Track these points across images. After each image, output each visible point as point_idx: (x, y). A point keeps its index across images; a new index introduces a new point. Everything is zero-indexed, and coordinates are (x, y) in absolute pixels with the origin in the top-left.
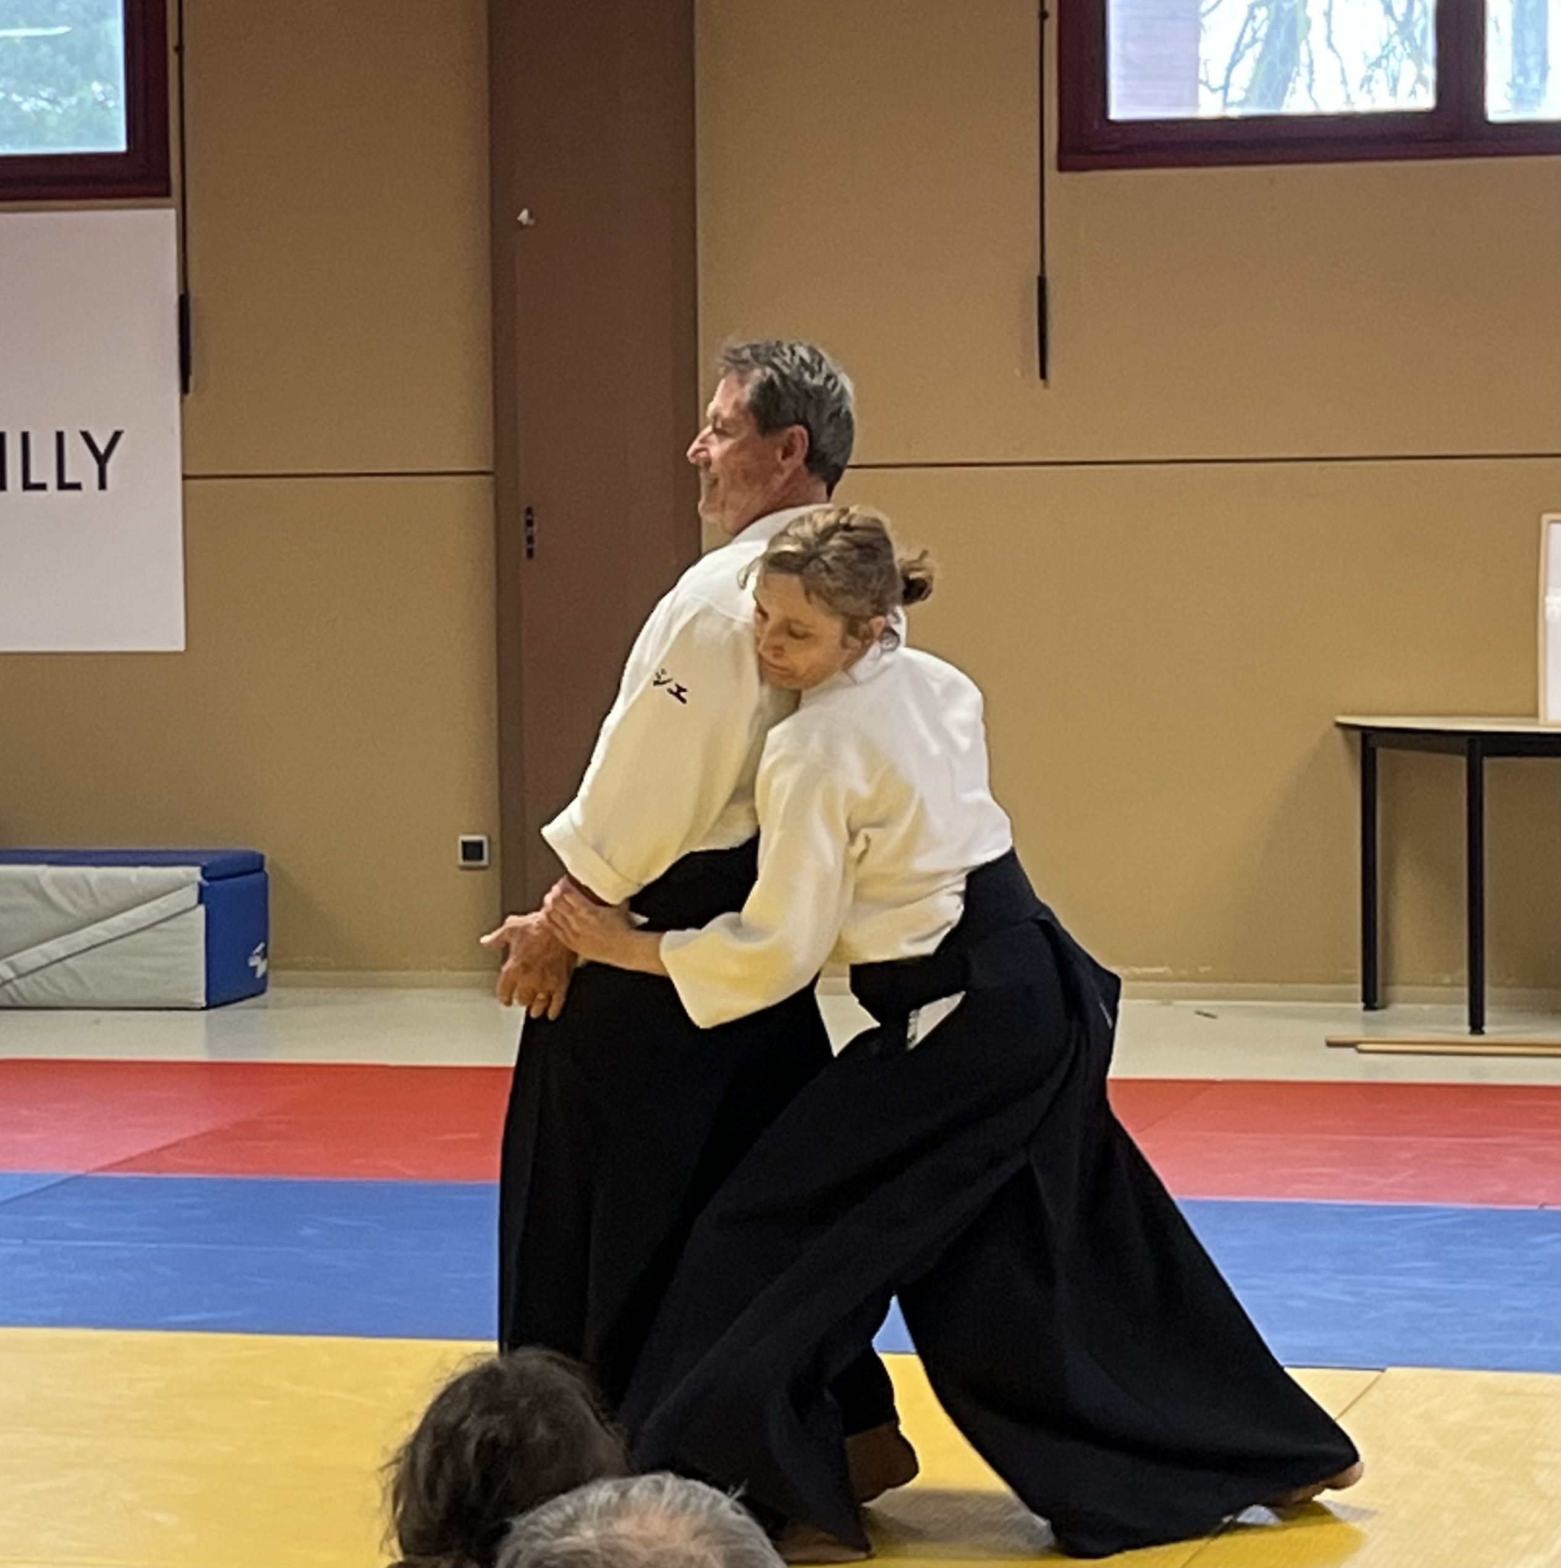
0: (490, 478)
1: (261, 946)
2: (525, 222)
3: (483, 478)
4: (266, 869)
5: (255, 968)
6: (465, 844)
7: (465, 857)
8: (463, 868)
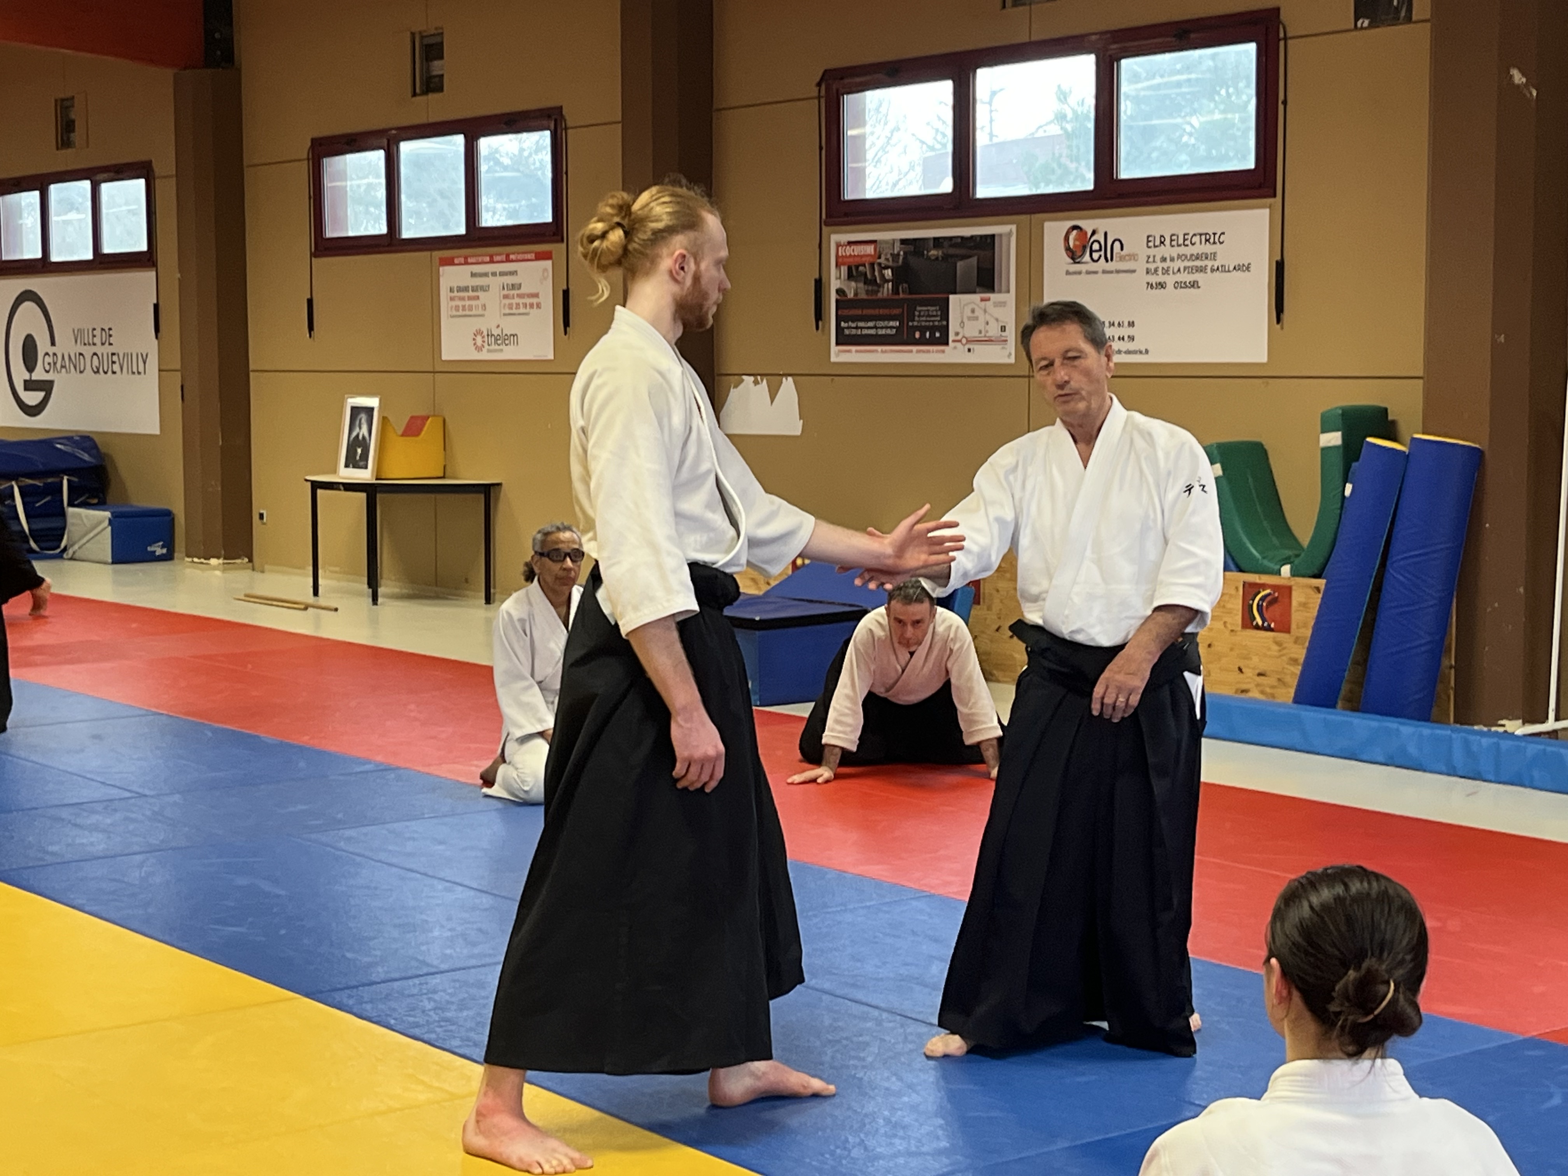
1: (160, 543)
4: (173, 516)
5: (156, 551)
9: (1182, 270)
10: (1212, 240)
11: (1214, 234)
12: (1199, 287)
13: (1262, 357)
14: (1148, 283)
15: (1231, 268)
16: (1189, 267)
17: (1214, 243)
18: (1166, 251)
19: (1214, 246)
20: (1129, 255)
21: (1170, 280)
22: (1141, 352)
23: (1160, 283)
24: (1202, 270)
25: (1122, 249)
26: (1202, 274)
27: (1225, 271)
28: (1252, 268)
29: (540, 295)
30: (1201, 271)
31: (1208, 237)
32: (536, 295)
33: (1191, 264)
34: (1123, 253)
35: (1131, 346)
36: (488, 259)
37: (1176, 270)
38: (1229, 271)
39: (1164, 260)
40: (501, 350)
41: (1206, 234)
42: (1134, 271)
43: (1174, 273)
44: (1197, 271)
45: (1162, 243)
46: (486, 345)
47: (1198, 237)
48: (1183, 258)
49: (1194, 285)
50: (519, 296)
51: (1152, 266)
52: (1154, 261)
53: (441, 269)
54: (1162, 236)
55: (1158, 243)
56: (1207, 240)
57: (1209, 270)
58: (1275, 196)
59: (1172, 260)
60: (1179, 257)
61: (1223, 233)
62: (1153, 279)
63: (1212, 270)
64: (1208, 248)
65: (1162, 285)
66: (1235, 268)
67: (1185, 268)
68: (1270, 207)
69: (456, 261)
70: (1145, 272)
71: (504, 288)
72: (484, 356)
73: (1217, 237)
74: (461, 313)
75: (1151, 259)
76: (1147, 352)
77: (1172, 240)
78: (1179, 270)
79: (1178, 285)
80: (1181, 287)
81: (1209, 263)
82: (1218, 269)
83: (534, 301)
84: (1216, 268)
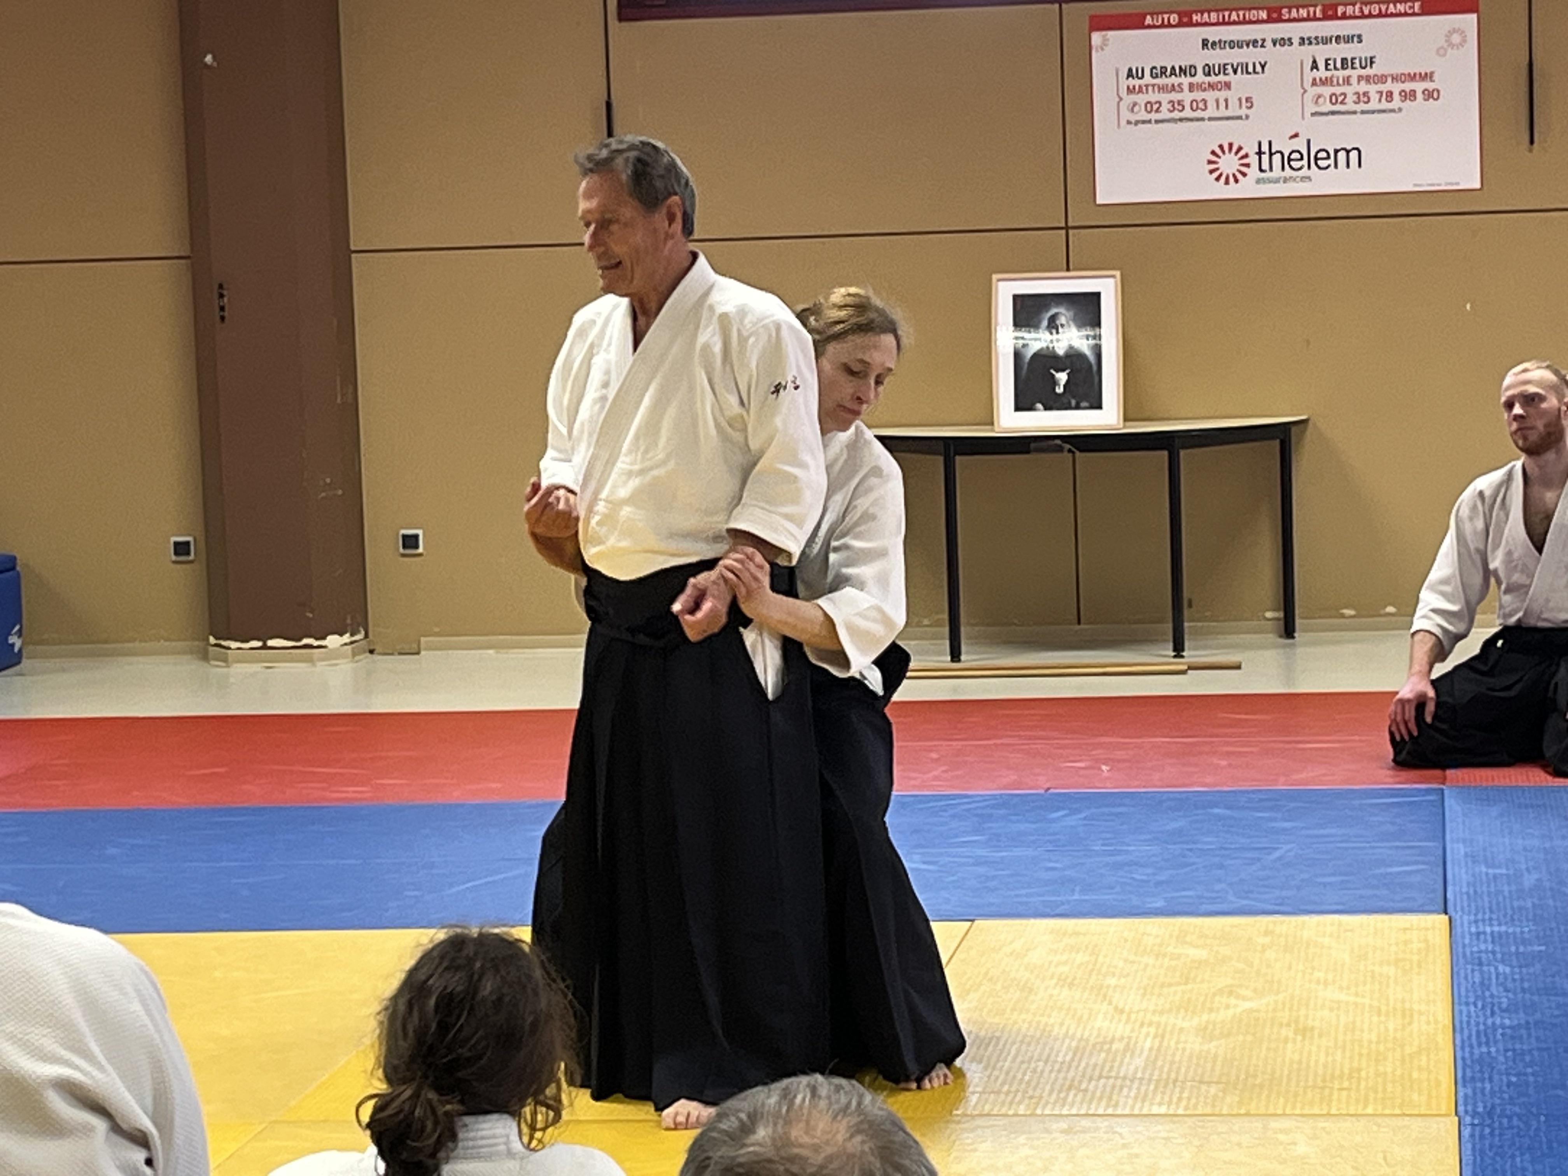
0: (188, 261)
1: (17, 628)
2: (209, 63)
3: (183, 261)
4: (18, 568)
5: (13, 645)
6: (176, 544)
7: (176, 553)
8: (175, 562)
29: (1436, 77)
32: (1427, 77)
36: (1264, 15)
40: (1304, 179)
46: (1253, 172)
50: (1368, 79)
53: (1096, 38)
69: (1148, 20)
71: (1315, 66)
72: (1247, 188)
74: (1165, 114)
83: (1419, 87)
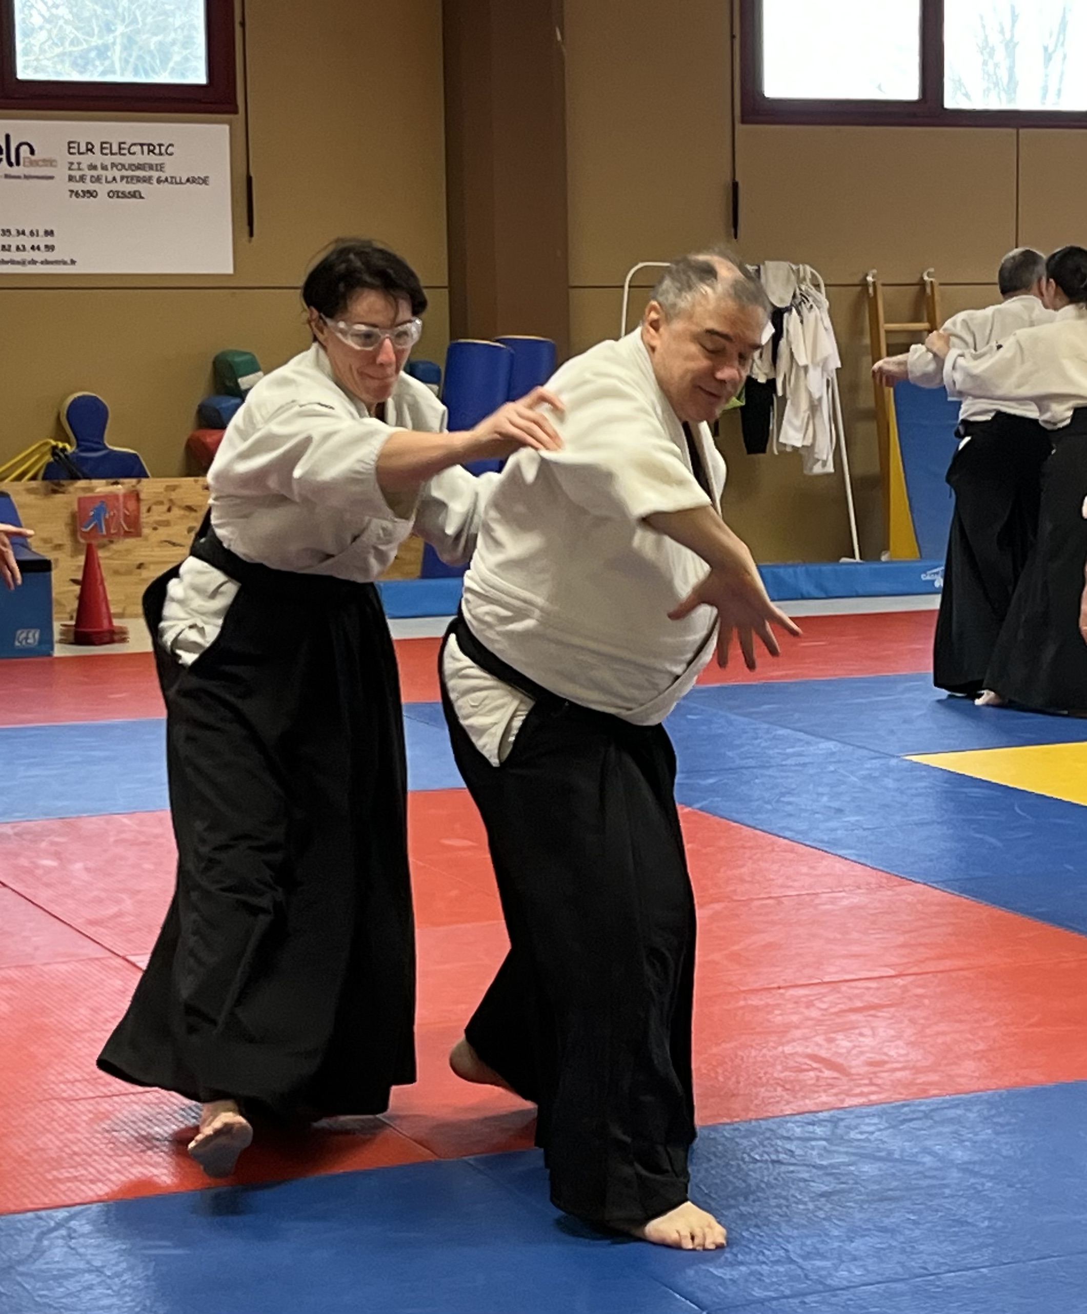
9: (118, 179)
10: (157, 151)
11: (160, 145)
12: (141, 197)
13: (228, 268)
14: (72, 191)
15: (184, 180)
16: (127, 177)
17: (161, 154)
18: (97, 158)
19: (161, 157)
20: (44, 161)
21: (102, 189)
22: (65, 263)
23: (88, 192)
24: (148, 180)
25: (32, 152)
26: (145, 185)
27: (177, 183)
28: (211, 181)
30: (145, 181)
31: (151, 148)
33: (130, 173)
34: (33, 158)
35: (50, 256)
37: (110, 179)
38: (181, 183)
39: (93, 167)
41: (149, 145)
42: (51, 178)
43: (107, 182)
44: (138, 181)
45: (88, 150)
47: (139, 147)
48: (120, 167)
49: (135, 195)
51: (77, 174)
52: (79, 169)
54: (88, 143)
55: (83, 149)
56: (149, 151)
57: (155, 181)
58: (235, 112)
59: (104, 168)
60: (113, 165)
61: (171, 145)
62: (79, 187)
63: (159, 181)
64: (153, 159)
65: (91, 194)
66: (188, 180)
67: (122, 178)
68: (230, 124)
70: (67, 179)
73: (163, 149)
75: (75, 166)
76: (73, 262)
77: (102, 148)
78: (114, 179)
79: (113, 194)
80: (118, 197)
81: (155, 174)
82: (166, 180)
84: (163, 178)
